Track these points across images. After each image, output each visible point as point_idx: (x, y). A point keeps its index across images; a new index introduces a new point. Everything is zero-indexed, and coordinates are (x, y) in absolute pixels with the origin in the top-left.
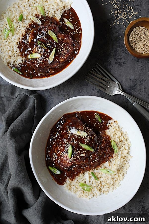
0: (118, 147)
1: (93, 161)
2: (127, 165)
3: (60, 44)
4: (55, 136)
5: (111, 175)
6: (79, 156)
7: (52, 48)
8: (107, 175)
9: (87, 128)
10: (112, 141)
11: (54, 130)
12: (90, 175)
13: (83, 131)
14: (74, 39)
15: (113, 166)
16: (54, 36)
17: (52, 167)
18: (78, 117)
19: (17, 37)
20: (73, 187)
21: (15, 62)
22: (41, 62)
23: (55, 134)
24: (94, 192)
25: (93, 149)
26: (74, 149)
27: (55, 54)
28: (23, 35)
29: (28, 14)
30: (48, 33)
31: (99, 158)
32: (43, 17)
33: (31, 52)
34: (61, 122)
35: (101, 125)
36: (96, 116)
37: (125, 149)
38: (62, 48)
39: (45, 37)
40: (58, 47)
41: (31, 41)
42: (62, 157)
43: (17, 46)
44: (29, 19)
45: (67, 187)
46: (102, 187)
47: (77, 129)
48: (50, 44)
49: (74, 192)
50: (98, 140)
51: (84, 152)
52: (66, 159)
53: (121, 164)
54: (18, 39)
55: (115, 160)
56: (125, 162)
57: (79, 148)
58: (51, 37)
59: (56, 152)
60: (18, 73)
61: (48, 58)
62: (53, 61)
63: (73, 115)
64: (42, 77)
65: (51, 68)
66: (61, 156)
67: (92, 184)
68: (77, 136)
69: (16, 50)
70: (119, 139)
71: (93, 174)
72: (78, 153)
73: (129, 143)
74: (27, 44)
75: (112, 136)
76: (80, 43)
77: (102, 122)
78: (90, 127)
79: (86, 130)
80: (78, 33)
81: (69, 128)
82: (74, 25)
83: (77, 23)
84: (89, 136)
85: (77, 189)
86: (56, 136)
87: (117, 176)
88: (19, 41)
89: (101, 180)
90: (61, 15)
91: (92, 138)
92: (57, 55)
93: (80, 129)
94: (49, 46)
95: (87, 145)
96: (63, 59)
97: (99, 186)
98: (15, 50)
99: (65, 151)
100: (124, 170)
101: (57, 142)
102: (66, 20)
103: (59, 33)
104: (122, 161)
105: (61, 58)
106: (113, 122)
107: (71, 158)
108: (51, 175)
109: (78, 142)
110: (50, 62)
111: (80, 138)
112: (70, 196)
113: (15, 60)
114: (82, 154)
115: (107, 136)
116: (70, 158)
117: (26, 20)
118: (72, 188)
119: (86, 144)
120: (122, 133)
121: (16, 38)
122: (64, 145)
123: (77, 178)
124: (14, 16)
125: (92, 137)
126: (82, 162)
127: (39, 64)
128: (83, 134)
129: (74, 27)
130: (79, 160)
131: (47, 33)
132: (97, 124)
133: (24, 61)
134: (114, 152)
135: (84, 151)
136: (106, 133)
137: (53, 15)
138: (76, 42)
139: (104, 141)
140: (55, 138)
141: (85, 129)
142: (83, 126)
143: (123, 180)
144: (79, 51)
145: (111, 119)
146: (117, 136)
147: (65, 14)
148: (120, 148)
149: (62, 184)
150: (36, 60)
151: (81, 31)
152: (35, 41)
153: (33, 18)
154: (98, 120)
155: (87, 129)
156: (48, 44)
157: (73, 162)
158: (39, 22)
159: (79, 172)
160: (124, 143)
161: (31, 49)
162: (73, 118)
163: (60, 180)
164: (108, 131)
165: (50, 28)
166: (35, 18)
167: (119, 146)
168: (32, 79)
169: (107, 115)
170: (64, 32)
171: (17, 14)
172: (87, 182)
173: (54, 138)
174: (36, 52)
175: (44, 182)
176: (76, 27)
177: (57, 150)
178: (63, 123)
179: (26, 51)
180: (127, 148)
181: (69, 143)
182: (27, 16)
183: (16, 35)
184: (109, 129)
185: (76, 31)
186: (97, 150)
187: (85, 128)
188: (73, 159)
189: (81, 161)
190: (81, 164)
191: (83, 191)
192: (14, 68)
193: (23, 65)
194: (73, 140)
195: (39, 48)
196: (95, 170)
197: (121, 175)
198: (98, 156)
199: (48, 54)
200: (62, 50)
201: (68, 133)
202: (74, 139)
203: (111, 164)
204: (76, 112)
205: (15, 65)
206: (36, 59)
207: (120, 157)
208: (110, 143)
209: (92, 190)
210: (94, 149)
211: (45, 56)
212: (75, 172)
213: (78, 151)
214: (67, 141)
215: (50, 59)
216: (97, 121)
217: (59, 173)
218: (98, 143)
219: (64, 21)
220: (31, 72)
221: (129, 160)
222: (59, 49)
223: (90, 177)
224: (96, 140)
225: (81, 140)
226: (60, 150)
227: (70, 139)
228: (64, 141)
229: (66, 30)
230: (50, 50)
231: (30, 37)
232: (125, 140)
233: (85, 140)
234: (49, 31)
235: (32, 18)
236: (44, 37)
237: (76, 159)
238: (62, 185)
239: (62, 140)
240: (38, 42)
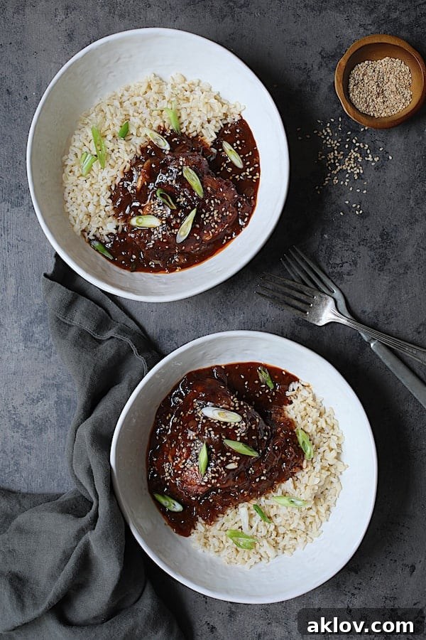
0: (313, 444)
1: (257, 480)
2: (336, 484)
3: (207, 201)
4: (167, 423)
5: (300, 510)
6: (224, 469)
7: (189, 207)
8: (289, 509)
9: (239, 403)
10: (300, 431)
11: (164, 409)
12: (252, 512)
13: (232, 411)
14: (239, 192)
15: (302, 488)
16: (195, 182)
17: (163, 494)
18: (219, 379)
19: (111, 174)
20: (213, 541)
21: (101, 229)
22: (160, 236)
23: (167, 418)
24: (262, 551)
25: (256, 450)
26: (213, 453)
27: (194, 223)
28: (126, 170)
29: (141, 124)
30: (182, 174)
31: (270, 471)
32: (174, 134)
33: (140, 211)
34: (180, 392)
35: (274, 394)
36: (260, 374)
37: (330, 448)
38: (212, 209)
39: (174, 181)
40: (202, 207)
41: (143, 185)
42: (185, 471)
43: (109, 194)
44: (143, 135)
45: (200, 540)
46: (279, 539)
47: (217, 407)
48: (184, 199)
49: (216, 552)
50: (265, 430)
51: (236, 460)
52: (194, 476)
53: (322, 483)
54: (112, 179)
55: (307, 476)
56: (332, 479)
57: (223, 449)
58: (188, 183)
59: (170, 459)
60: (104, 256)
61: (176, 230)
62: (188, 238)
63: (208, 373)
64: (157, 269)
65: (181, 253)
66: (183, 470)
67: (257, 531)
68: (219, 422)
69: (106, 204)
70: (315, 426)
71: (257, 507)
72: (222, 461)
73: (339, 436)
74: (132, 192)
75: (299, 419)
76: (252, 201)
77: (275, 387)
78: (248, 401)
79: (238, 409)
80: (250, 177)
81: (200, 404)
82: (244, 160)
83: (250, 154)
84: (245, 422)
85: (222, 545)
86: (171, 423)
87: (313, 513)
88: (114, 183)
89: (278, 521)
90: (215, 133)
91: (254, 426)
92: (198, 226)
93: (224, 405)
94: (182, 203)
95: (241, 444)
96: (211, 235)
97: (273, 537)
98: (103, 203)
99: (190, 457)
100: (329, 498)
101: (173, 437)
102: (226, 146)
103: (208, 173)
104: (324, 476)
105: (205, 232)
106: (301, 387)
107: (205, 474)
108: (160, 515)
109: (221, 437)
110: (180, 239)
111: (224, 427)
112: (205, 561)
113: (100, 224)
114: (230, 463)
115: (289, 419)
116: (203, 473)
117: (135, 137)
118: (210, 543)
119: (240, 441)
120: (323, 411)
121: (108, 176)
122: (189, 445)
123: (222, 519)
124: (109, 125)
125: (252, 425)
126: (231, 483)
127: (155, 241)
128: (233, 418)
129: (244, 163)
130: (223, 477)
131: (180, 174)
132: (264, 393)
133: (120, 229)
134: (303, 456)
135: (234, 458)
136: (286, 412)
137: (198, 131)
138: (246, 197)
139: (281, 431)
140: (167, 427)
141: (237, 405)
142: (232, 400)
143: (327, 520)
144: (248, 221)
145: (295, 379)
146: (310, 420)
147: (226, 132)
148: (318, 448)
149: (186, 533)
150: (149, 231)
151: (257, 174)
152: (151, 186)
153: (150, 134)
154: (266, 384)
155: (240, 406)
156: (179, 197)
157: (211, 484)
158: (165, 146)
159: (226, 505)
160: (327, 436)
161: (140, 205)
162: (209, 380)
163: (183, 525)
164: (289, 407)
165: (187, 163)
166: (156, 135)
167: (316, 441)
168: (134, 273)
169: (286, 373)
170: (218, 173)
171: (115, 121)
172: (246, 527)
173: (165, 429)
174: (150, 212)
175: (146, 529)
176: (248, 163)
177: (174, 457)
178: (186, 392)
179: (128, 208)
180: (334, 446)
181: (199, 439)
182: (139, 127)
183: (109, 168)
184: (291, 403)
185: (248, 174)
186: (264, 452)
187: (235, 403)
188: (210, 476)
189: (228, 479)
190: (229, 487)
191: (237, 549)
192: (96, 244)
193: (117, 239)
194: (209, 431)
195: (159, 206)
196: (263, 499)
197: (322, 510)
198: (269, 468)
199: (178, 221)
200: (210, 214)
201: (198, 417)
202: (211, 429)
203: (297, 483)
204: (214, 367)
205: (98, 235)
206: (150, 228)
207: (318, 467)
208: (294, 437)
209: (258, 545)
210: (259, 452)
211: (170, 226)
212: (215, 506)
213: (222, 458)
214: (196, 436)
215: (182, 233)
216: (264, 386)
217: (178, 507)
218: (267, 436)
219: (222, 147)
220: (134, 257)
221: (341, 473)
222: (204, 211)
223: (251, 516)
224: (262, 432)
225: (226, 431)
226: (180, 456)
227: (203, 430)
228: (189, 435)
229: (224, 168)
230: (182, 211)
231: (141, 178)
232: (330, 428)
233: (236, 431)
234: (185, 168)
235: (148, 135)
236: (172, 181)
237: (217, 475)
238: (188, 536)
239: (183, 433)
240: (158, 191)
